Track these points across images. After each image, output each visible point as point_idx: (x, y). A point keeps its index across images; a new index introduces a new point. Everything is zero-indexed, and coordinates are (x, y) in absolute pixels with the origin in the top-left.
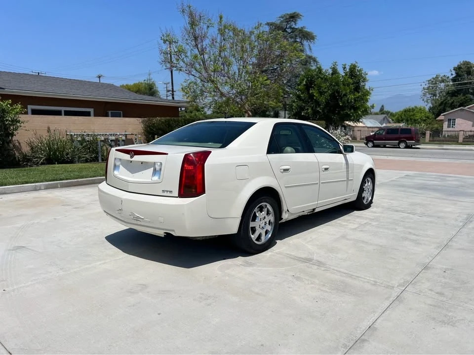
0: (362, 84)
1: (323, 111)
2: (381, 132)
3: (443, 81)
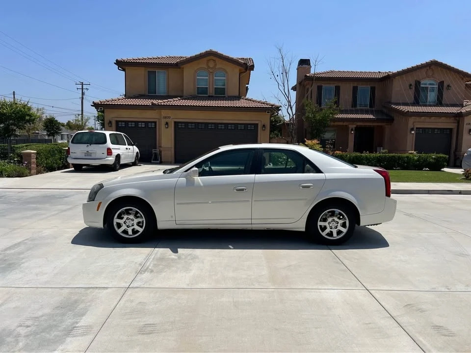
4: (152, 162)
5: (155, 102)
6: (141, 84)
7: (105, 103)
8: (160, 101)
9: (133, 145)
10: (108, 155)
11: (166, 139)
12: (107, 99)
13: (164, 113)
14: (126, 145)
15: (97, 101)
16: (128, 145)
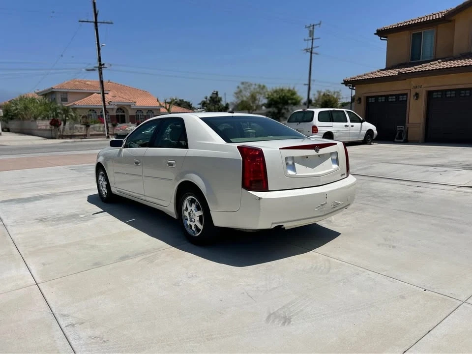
4: (396, 140)
5: (403, 70)
6: (404, 50)
7: (356, 79)
8: (409, 69)
9: (362, 122)
10: (313, 132)
11: (416, 113)
12: (359, 75)
13: (414, 81)
14: (347, 122)
15: (348, 78)
16: (352, 121)
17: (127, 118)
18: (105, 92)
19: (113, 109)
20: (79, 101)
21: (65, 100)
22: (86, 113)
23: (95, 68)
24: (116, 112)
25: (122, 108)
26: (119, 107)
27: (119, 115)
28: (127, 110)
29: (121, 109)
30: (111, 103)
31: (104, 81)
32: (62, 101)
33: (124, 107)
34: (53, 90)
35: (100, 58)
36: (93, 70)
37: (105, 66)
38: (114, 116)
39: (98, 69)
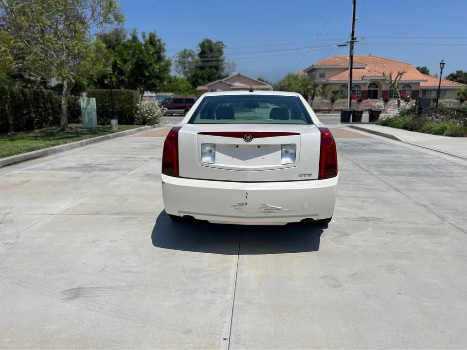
0: (162, 54)
1: (129, 80)
2: (167, 101)
3: (190, 55)
17: (379, 94)
18: (353, 67)
19: (365, 84)
20: (333, 77)
21: (322, 76)
22: (338, 88)
23: (346, 44)
24: (369, 87)
25: (375, 82)
26: (372, 81)
27: (371, 90)
28: (381, 85)
29: (375, 84)
30: (364, 78)
31: (354, 55)
32: (320, 77)
33: (377, 82)
34: (314, 67)
35: (353, 32)
36: (345, 45)
37: (357, 40)
38: (366, 91)
39: (349, 44)
